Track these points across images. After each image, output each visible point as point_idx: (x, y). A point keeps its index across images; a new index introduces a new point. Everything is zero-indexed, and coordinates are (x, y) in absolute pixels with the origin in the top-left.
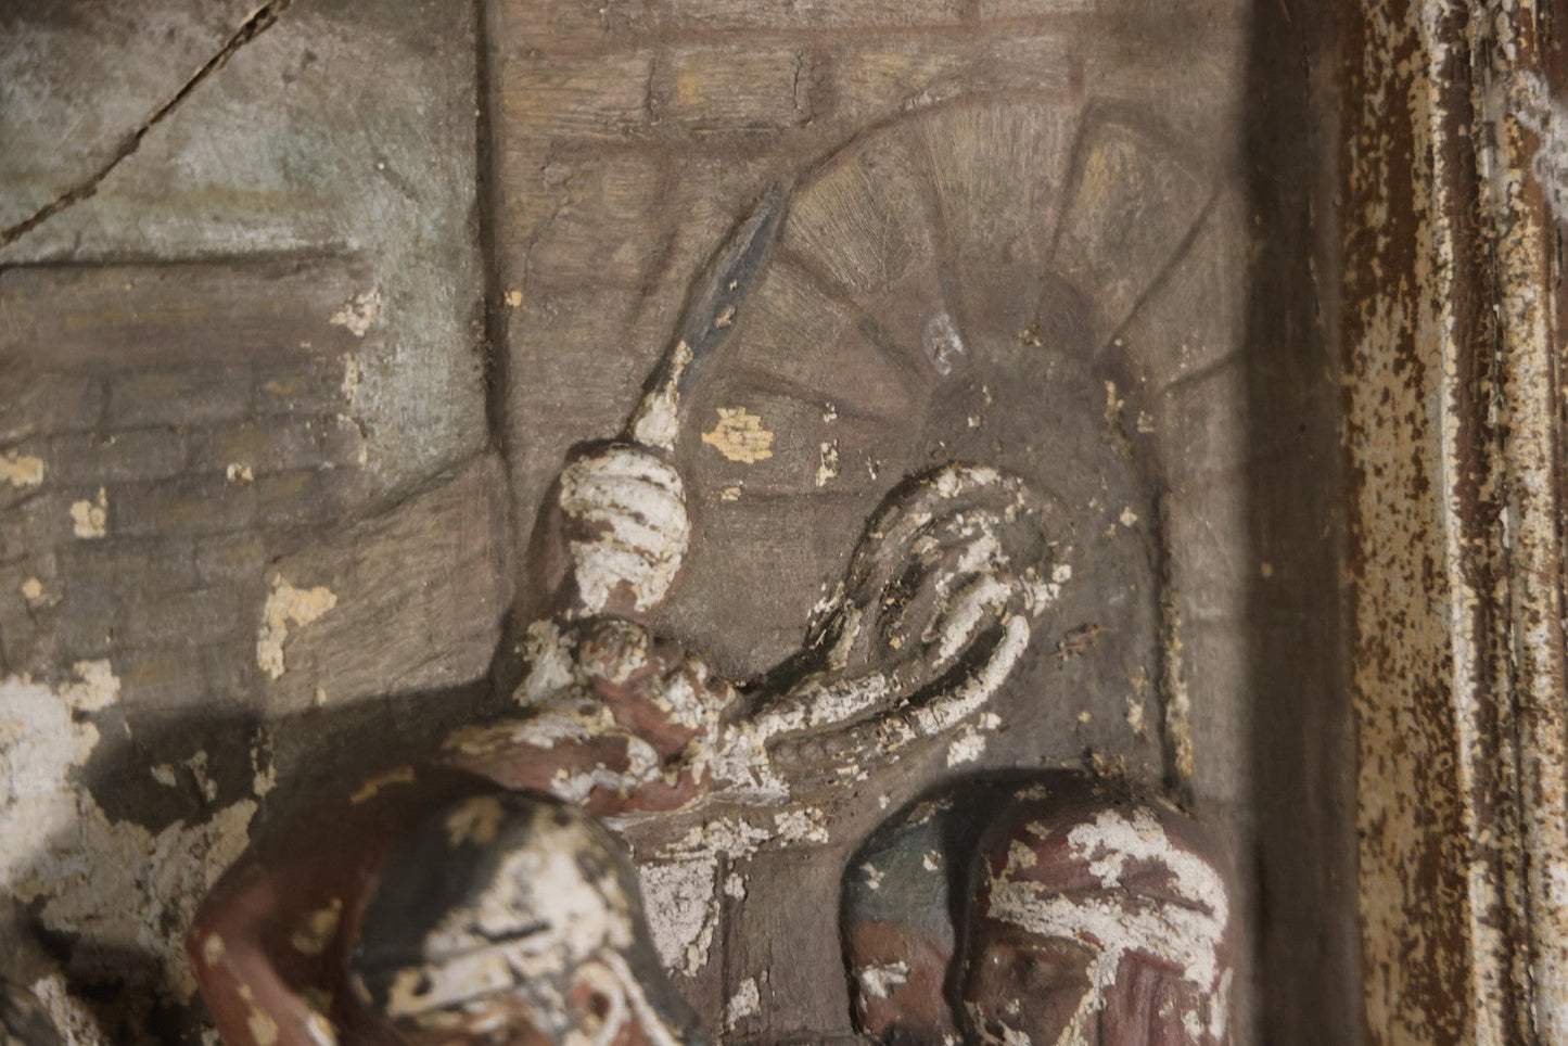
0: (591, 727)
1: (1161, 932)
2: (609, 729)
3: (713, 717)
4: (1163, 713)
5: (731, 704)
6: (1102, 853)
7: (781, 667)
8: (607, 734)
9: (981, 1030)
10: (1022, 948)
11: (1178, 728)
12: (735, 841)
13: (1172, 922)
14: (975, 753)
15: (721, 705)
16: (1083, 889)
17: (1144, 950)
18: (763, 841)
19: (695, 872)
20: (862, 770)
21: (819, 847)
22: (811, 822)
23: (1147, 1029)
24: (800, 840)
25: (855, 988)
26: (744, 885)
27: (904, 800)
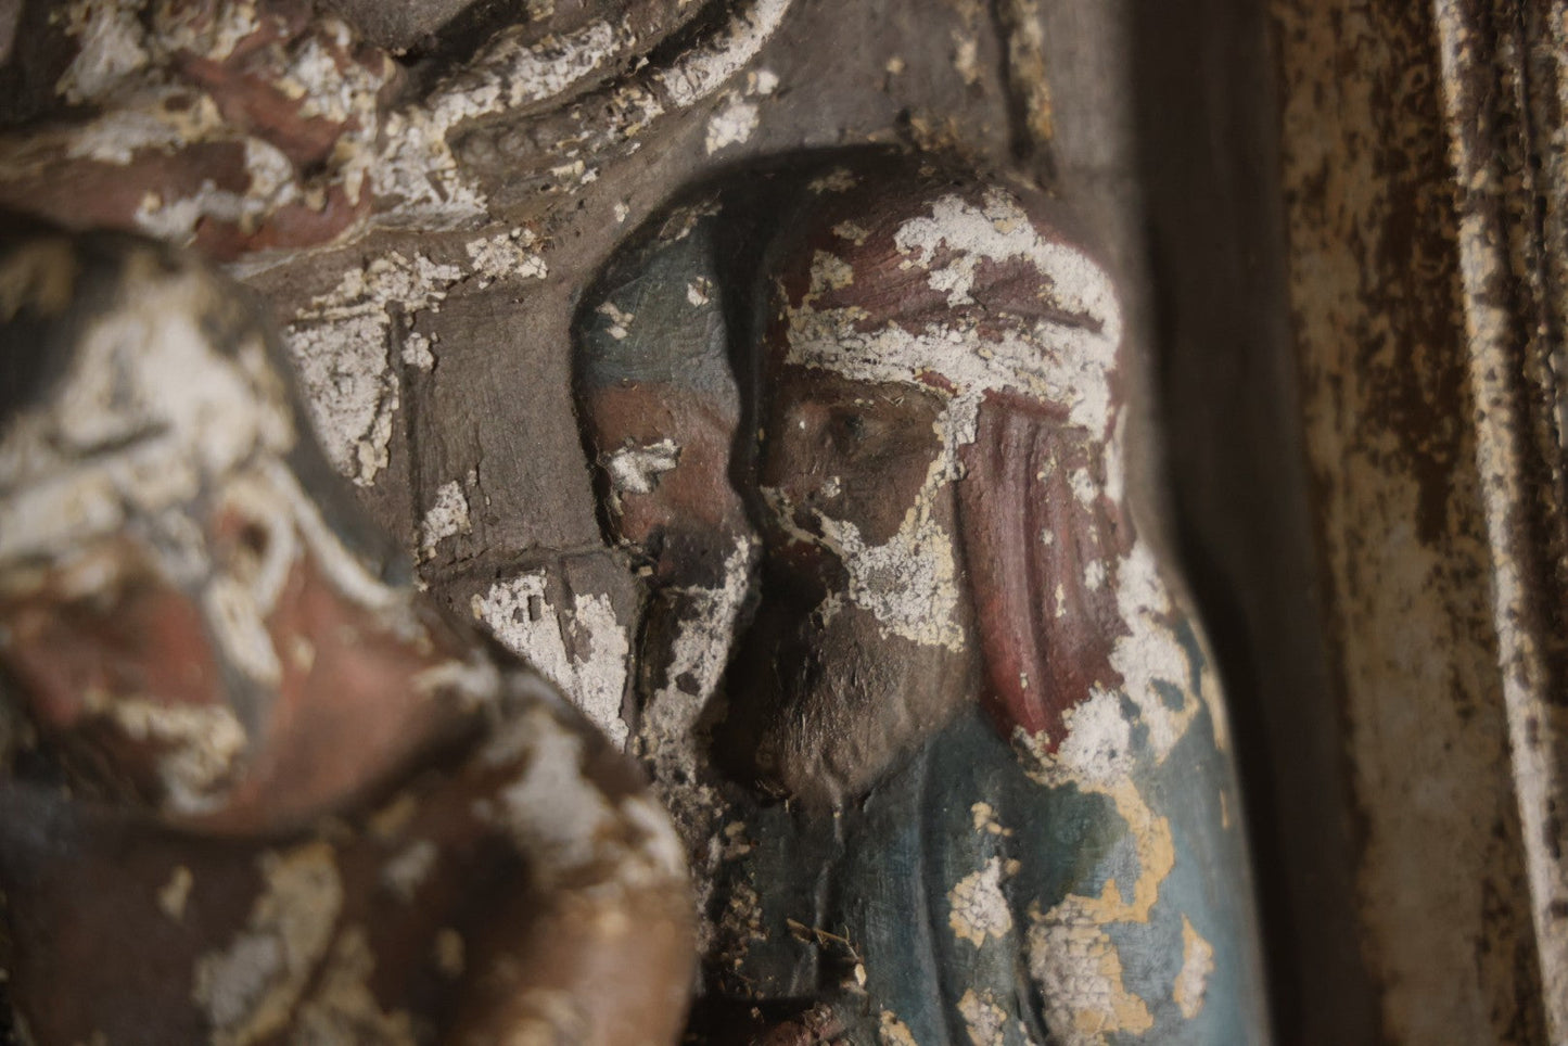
0: (186, 128)
1: (1035, 363)
2: (213, 129)
3: (367, 103)
4: (1005, 50)
5: (391, 82)
6: (945, 257)
7: (455, 22)
8: (213, 138)
9: (788, 525)
10: (839, 404)
11: (1027, 69)
12: (412, 285)
13: (1048, 347)
14: (745, 132)
15: (377, 84)
16: (922, 311)
17: (1014, 390)
18: (453, 283)
19: (358, 335)
20: (588, 167)
21: (534, 284)
22: (520, 251)
23: (1022, 498)
24: (506, 277)
25: (602, 482)
26: (430, 349)
27: (648, 207)
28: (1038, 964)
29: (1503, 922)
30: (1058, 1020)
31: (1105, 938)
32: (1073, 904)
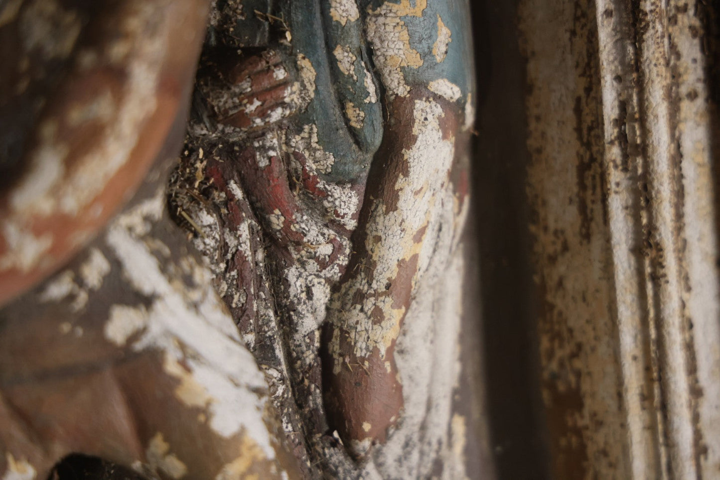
28: (371, 34)
29: (583, 21)
30: (379, 61)
31: (402, 23)
32: (388, 6)
